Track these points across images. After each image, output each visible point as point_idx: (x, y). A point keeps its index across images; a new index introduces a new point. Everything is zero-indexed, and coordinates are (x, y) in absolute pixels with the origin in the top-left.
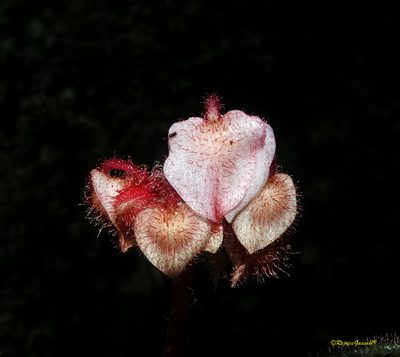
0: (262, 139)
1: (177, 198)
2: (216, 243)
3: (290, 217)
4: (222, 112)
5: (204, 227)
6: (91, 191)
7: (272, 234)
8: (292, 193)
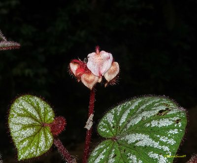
0: (109, 58)
1: (91, 72)
2: (100, 80)
3: (117, 72)
4: (100, 51)
5: (97, 78)
6: (70, 68)
7: (113, 76)
8: (118, 67)
